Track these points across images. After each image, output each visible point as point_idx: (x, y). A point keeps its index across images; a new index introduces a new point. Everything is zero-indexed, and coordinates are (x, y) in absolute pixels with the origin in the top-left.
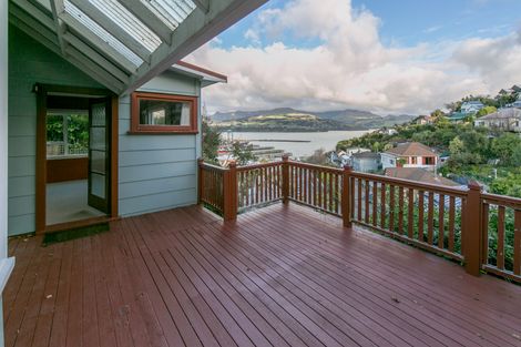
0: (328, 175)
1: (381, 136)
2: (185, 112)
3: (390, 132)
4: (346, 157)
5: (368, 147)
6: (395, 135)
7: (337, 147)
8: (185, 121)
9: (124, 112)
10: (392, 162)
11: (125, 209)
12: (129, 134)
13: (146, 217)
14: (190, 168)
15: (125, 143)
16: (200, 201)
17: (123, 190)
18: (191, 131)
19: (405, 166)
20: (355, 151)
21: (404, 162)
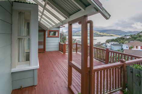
0: (95, 49)
1: (124, 38)
2: (57, 33)
3: (128, 37)
4: (109, 45)
5: (118, 42)
6: (129, 38)
7: (106, 42)
8: (57, 35)
9: (47, 33)
10: (127, 47)
11: (47, 50)
12: (47, 37)
13: (50, 52)
14: (58, 44)
15: (47, 39)
16: (59, 50)
17: (46, 47)
18: (58, 37)
19: (132, 49)
20: (112, 43)
21: (132, 48)
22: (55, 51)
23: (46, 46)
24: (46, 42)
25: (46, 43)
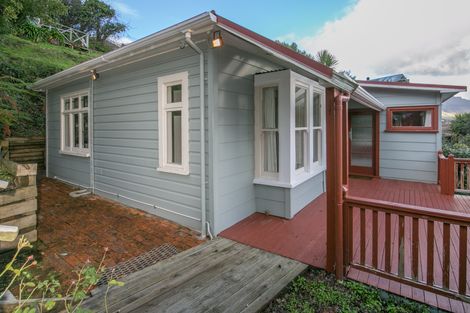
2: (428, 118)
9: (382, 119)
11: (383, 173)
12: (386, 132)
14: (432, 157)
15: (383, 137)
17: (382, 163)
18: (433, 131)
22: (416, 184)
23: (381, 161)
24: (381, 148)
25: (380, 152)
